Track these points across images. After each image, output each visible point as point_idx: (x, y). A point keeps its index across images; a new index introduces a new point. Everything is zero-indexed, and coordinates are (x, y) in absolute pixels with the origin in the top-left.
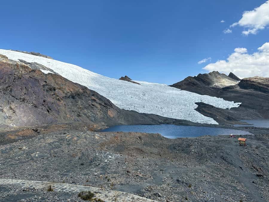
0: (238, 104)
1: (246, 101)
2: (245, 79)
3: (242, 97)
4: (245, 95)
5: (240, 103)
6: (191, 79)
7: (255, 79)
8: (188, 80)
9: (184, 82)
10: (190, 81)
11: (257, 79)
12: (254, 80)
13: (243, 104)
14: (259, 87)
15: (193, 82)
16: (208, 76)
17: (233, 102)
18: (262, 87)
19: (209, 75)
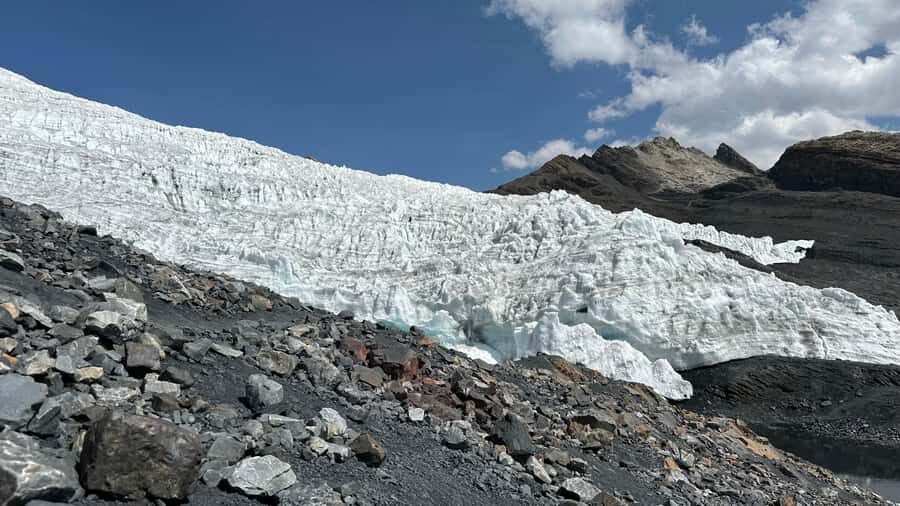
0: (799, 249)
1: (835, 234)
2: (803, 146)
3: (809, 217)
4: (817, 207)
5: (808, 244)
6: (571, 165)
7: (854, 143)
8: (556, 170)
9: (540, 178)
10: (564, 171)
11: (860, 142)
12: (848, 145)
13: (823, 246)
14: (878, 172)
15: (575, 177)
16: (636, 156)
17: (769, 239)
18: (890, 172)
19: (638, 152)
